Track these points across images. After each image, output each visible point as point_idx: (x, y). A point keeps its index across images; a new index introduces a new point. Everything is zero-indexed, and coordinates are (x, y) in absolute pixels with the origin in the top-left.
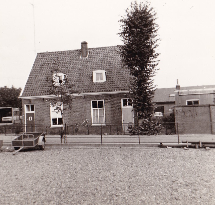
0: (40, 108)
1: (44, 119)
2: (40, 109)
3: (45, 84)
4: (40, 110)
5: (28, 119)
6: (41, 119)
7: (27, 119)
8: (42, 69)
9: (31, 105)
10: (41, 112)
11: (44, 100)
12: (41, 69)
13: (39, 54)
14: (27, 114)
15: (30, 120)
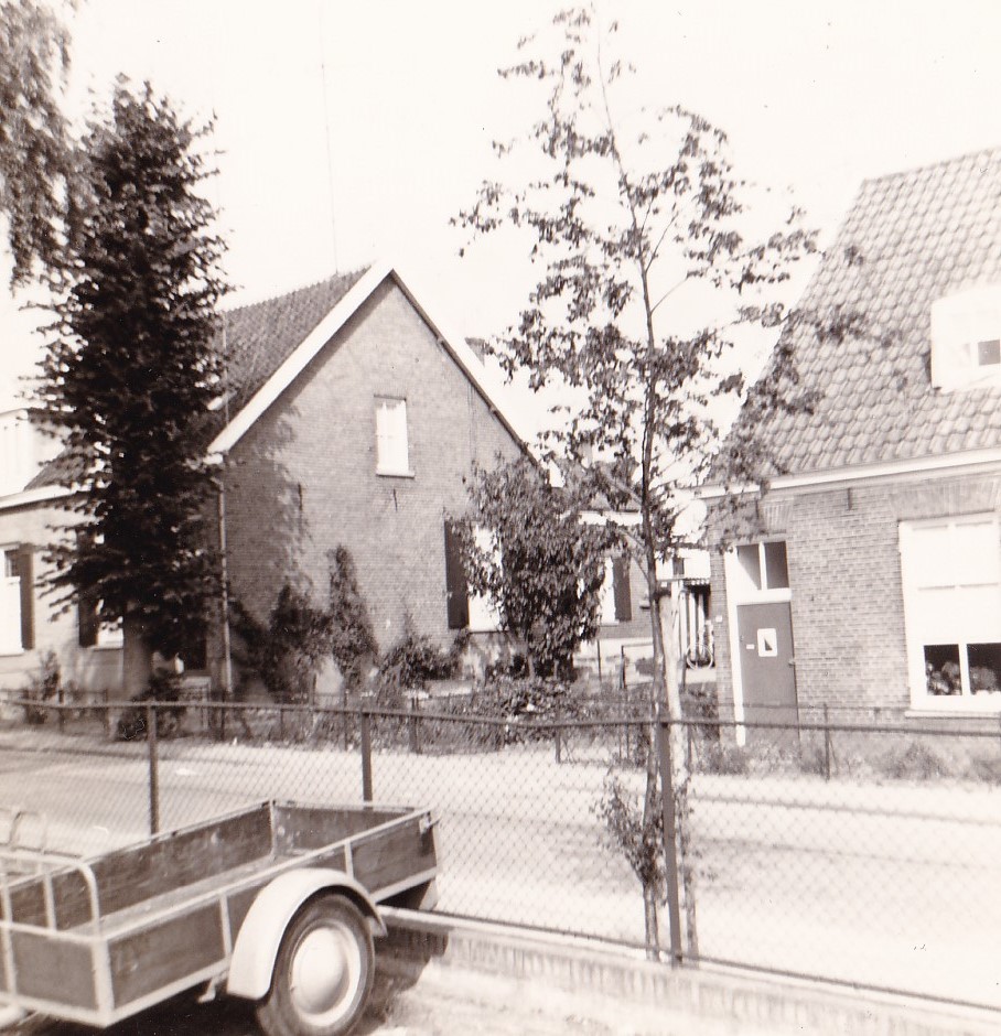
0: (823, 562)
1: (857, 647)
2: (826, 569)
3: (878, 385)
4: (826, 580)
5: (750, 647)
6: (838, 648)
7: (743, 643)
8: (875, 283)
9: (767, 545)
10: (836, 597)
11: (849, 498)
12: (868, 284)
13: (870, 189)
14: (744, 609)
15: (763, 653)
